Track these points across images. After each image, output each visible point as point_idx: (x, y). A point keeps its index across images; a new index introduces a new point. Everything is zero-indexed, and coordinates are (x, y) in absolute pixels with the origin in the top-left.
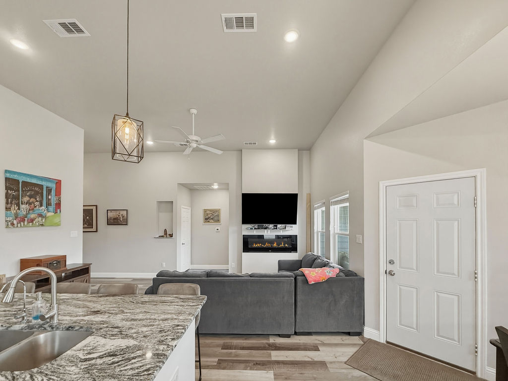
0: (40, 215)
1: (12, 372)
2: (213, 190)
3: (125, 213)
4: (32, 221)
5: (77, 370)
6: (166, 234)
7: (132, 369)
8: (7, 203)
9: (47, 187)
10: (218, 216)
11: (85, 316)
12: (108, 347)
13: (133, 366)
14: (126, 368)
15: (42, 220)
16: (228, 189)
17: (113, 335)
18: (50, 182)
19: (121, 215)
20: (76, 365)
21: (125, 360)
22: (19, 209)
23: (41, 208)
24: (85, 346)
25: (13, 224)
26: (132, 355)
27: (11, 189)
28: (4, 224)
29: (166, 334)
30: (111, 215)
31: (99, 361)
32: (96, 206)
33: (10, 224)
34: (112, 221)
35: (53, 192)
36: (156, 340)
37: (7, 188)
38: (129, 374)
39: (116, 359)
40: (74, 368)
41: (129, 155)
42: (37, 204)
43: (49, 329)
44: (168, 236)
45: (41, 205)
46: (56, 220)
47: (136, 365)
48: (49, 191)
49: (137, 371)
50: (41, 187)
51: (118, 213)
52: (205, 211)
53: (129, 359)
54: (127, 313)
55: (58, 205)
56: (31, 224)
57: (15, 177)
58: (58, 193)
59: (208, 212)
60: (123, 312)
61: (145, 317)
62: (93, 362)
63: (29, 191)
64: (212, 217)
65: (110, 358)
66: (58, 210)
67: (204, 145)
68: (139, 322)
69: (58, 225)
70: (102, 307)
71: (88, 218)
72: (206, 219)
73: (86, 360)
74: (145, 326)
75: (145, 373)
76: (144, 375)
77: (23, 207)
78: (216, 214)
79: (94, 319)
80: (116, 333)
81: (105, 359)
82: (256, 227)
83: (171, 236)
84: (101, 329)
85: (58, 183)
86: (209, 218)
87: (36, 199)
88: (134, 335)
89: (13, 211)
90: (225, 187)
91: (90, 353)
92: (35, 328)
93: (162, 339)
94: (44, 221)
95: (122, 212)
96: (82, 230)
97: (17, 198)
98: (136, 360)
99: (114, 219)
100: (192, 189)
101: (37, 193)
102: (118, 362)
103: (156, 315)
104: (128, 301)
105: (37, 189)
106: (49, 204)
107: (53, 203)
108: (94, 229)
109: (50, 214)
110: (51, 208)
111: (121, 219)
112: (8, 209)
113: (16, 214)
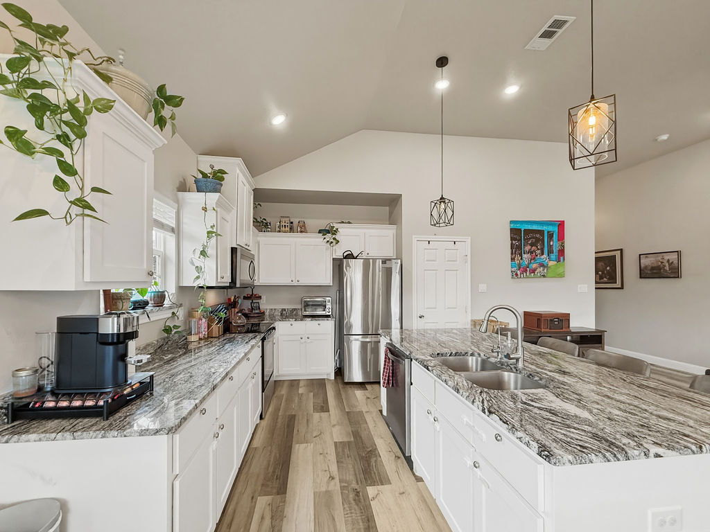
0: (542, 265)
1: (473, 383)
3: (675, 256)
4: (533, 271)
5: (513, 406)
7: (564, 435)
8: (512, 254)
9: (548, 232)
11: (551, 371)
12: (553, 405)
13: (568, 433)
14: (559, 430)
15: (543, 270)
17: (567, 399)
18: (550, 225)
19: (665, 261)
20: (515, 403)
21: (564, 424)
22: (521, 259)
23: (542, 257)
24: (532, 394)
25: (517, 275)
26: (576, 425)
27: (515, 239)
28: (510, 274)
29: (650, 433)
30: (646, 262)
31: (536, 410)
32: (621, 250)
33: (515, 275)
34: (649, 272)
35: (555, 237)
36: (625, 429)
37: (512, 239)
38: (558, 436)
39: (554, 419)
40: (512, 403)
42: (538, 252)
43: (514, 370)
45: (543, 254)
46: (560, 270)
47: (572, 435)
48: (551, 236)
49: (569, 440)
50: (541, 232)
51: (660, 258)
53: (569, 426)
54: (604, 387)
55: (561, 252)
56: (532, 274)
57: (518, 226)
58: (561, 237)
60: (600, 384)
61: (628, 401)
62: (530, 408)
63: (530, 239)
65: (548, 414)
66: (562, 258)
68: (614, 403)
69: (561, 276)
70: (576, 371)
71: (608, 268)
73: (525, 403)
74: (620, 409)
75: (578, 448)
76: (574, 448)
77: (525, 256)
79: (557, 378)
80: (573, 398)
81: (542, 412)
84: (559, 388)
85: (561, 225)
87: (537, 247)
88: (595, 411)
89: (517, 262)
91: (532, 401)
92: (504, 365)
93: (636, 434)
94: (545, 271)
95: (667, 257)
97: (519, 247)
98: (577, 432)
99: (653, 268)
101: (538, 240)
102: (554, 421)
103: (653, 407)
104: (618, 376)
105: (538, 236)
106: (550, 252)
107: (555, 250)
108: (618, 284)
109: (551, 263)
110: (553, 256)
111: (667, 268)
112: (513, 259)
113: (519, 266)
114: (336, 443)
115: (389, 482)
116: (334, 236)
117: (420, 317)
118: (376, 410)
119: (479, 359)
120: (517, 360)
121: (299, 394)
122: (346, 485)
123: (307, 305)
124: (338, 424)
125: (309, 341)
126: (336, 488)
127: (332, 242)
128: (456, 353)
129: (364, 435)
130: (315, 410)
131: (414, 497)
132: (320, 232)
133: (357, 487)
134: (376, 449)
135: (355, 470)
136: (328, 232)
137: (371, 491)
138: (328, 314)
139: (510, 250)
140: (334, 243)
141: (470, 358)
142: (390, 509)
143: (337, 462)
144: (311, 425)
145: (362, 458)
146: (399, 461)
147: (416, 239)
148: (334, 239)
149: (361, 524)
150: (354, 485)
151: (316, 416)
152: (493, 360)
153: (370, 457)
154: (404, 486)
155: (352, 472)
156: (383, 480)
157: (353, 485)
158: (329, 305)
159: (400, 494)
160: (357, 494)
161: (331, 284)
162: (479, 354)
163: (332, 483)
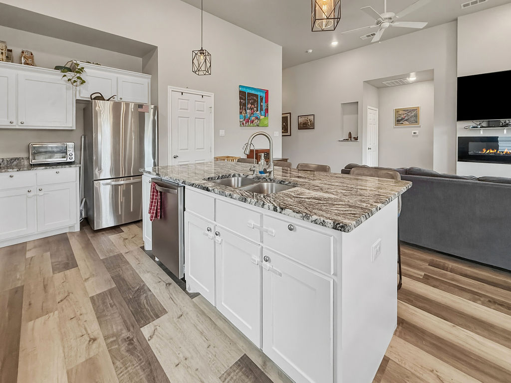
0: (257, 118)
2: (409, 84)
3: (312, 117)
4: (252, 122)
6: (351, 137)
7: (337, 210)
8: (240, 109)
9: (260, 96)
10: (416, 116)
11: (291, 177)
12: (312, 195)
14: (331, 208)
16: (433, 80)
17: (315, 190)
18: (262, 92)
19: (309, 120)
20: (291, 198)
21: (330, 204)
22: (246, 113)
24: (295, 191)
25: (243, 124)
27: (242, 99)
28: (239, 123)
30: (301, 120)
31: (307, 200)
32: (290, 113)
33: (242, 124)
34: (302, 126)
35: (264, 100)
37: (240, 98)
39: (321, 202)
41: (328, 19)
42: (255, 109)
43: (269, 180)
44: (353, 139)
46: (266, 122)
47: (340, 209)
48: (262, 99)
50: (257, 96)
51: (306, 119)
52: (397, 111)
53: (333, 204)
54: (323, 180)
55: (267, 110)
57: (244, 90)
58: (267, 101)
59: (401, 112)
60: (320, 180)
61: (341, 185)
63: (251, 99)
64: (406, 118)
65: (315, 200)
66: (267, 114)
67: (399, 20)
68: (337, 187)
69: (267, 126)
70: (303, 175)
71: (284, 124)
72: (398, 121)
73: (297, 197)
74: (343, 190)
77: (248, 111)
78: (412, 114)
79: (298, 180)
80: (317, 189)
81: (311, 200)
82: (484, 124)
83: (356, 139)
84: (305, 185)
85: (267, 92)
86: (402, 120)
88: (334, 193)
90: (428, 76)
91: (299, 195)
92: (261, 179)
95: (310, 117)
96: (281, 134)
97: (244, 105)
98: (339, 206)
99: (304, 124)
100: (380, 86)
101: (255, 101)
102: (323, 204)
103: (353, 186)
104: (323, 175)
105: (255, 98)
106: (261, 110)
107: (264, 108)
108: (289, 134)
109: (262, 117)
110: (263, 113)
111: (309, 124)
112: (241, 113)
113: (245, 117)
114: (92, 298)
115: (164, 312)
116: (78, 75)
117: (175, 158)
118: (137, 248)
119: (240, 178)
120: (270, 173)
121: (26, 259)
122: (115, 338)
123: (37, 153)
124: (92, 275)
125: (41, 193)
126: (101, 349)
127: (75, 81)
128: (222, 176)
129: (127, 276)
130: (55, 269)
131: (192, 314)
132: (57, 68)
133: (129, 334)
134: (144, 285)
135: (123, 318)
136: (70, 70)
137: (146, 331)
138: (69, 160)
139: (239, 106)
140: (78, 83)
141: (233, 179)
142: (171, 339)
143: (98, 318)
144: (51, 291)
145: (129, 302)
146: (171, 287)
147: (171, 89)
148: (79, 78)
149: (141, 373)
150: (125, 334)
151: (59, 276)
152: (251, 177)
153: (139, 296)
154: (181, 309)
155: (119, 320)
156: (158, 312)
157: (123, 335)
158: (71, 151)
159: (179, 318)
160: (130, 341)
161: (74, 128)
162: (239, 175)
163: (95, 345)
